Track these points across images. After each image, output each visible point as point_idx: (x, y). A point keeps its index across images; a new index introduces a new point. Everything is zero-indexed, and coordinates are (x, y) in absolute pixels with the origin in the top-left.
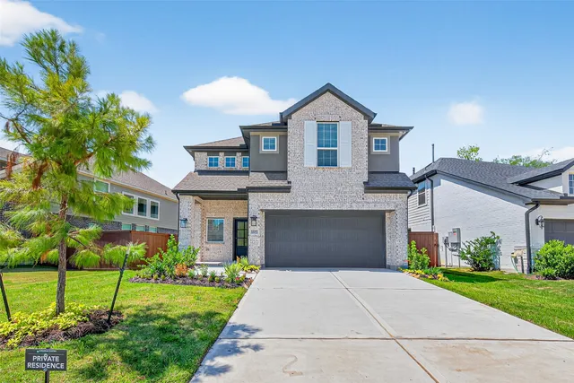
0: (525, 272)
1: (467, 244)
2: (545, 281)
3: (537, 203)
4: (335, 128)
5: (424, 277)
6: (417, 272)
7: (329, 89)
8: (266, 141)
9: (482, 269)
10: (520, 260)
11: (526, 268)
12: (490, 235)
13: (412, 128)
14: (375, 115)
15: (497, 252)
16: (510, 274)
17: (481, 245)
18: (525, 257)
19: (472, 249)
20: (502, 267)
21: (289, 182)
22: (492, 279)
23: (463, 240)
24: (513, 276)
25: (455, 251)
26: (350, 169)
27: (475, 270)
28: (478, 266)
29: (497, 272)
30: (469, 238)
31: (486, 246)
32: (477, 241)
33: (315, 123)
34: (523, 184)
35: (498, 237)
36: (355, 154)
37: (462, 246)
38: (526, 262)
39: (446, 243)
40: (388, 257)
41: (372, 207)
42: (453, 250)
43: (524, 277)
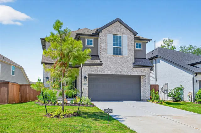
0: (192, 101)
1: (171, 90)
2: (198, 104)
3: (197, 74)
4: (120, 38)
5: (158, 103)
6: (155, 101)
7: (118, 20)
8: (88, 41)
9: (177, 101)
10: (191, 97)
11: (192, 100)
12: (180, 86)
13: (152, 40)
14: (137, 34)
15: (182, 94)
16: (187, 102)
17: (177, 91)
18: (192, 95)
19: (173, 92)
20: (184, 100)
21: (101, 62)
22: (181, 104)
23: (169, 88)
24: (188, 103)
25: (166, 93)
26: (127, 57)
27: (174, 101)
28: (175, 99)
29: (183, 102)
30: (172, 87)
31: (178, 91)
32: (175, 88)
33: (112, 35)
34: (192, 65)
35: (183, 87)
36: (129, 50)
37: (169, 91)
38: (193, 97)
39: (162, 90)
40: (142, 96)
41: (136, 74)
42: (165, 93)
43: (192, 103)
